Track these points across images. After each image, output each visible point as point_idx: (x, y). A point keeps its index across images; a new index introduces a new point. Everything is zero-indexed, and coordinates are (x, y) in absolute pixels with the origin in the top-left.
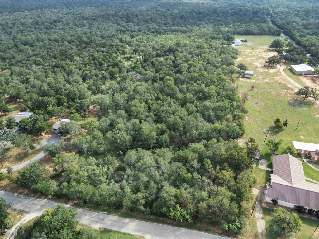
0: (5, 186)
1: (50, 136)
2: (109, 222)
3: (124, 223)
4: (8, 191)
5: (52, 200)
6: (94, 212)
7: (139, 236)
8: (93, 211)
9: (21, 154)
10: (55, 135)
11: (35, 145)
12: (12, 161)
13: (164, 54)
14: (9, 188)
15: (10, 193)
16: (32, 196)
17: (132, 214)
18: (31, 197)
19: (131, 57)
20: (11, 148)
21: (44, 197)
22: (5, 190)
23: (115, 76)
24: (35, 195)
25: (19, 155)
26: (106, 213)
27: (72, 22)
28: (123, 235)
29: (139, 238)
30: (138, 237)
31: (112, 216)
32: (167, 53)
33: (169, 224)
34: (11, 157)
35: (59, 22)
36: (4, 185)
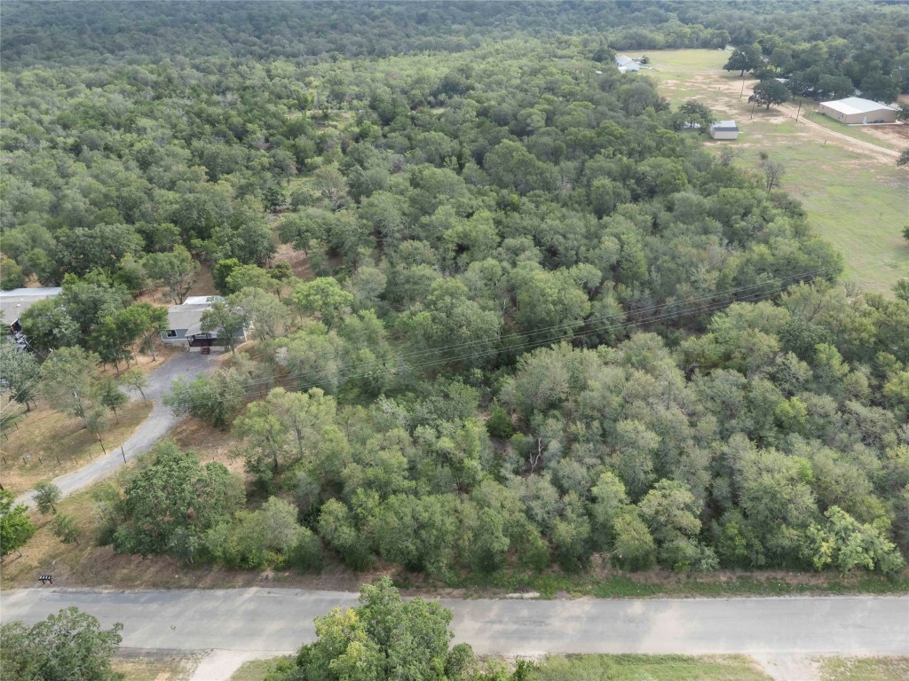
0: (45, 563)
1: (160, 359)
2: (571, 628)
3: (631, 620)
4: (67, 584)
5: (283, 587)
6: (486, 601)
7: (724, 657)
8: (480, 597)
9: (66, 435)
10: (176, 355)
11: (122, 389)
12: (34, 467)
13: (431, 99)
14: (63, 570)
15: (80, 589)
16: (187, 583)
17: (643, 581)
18: (180, 587)
19: (326, 117)
20: (11, 418)
21: (240, 579)
22: (46, 580)
23: (309, 161)
24: (199, 579)
25: (55, 437)
26: (537, 595)
27: (73, 42)
28: (656, 666)
29: (726, 662)
30: (719, 661)
31: (568, 604)
32: (443, 97)
33: (801, 589)
34: (21, 449)
35: (26, 43)
36: (35, 563)
